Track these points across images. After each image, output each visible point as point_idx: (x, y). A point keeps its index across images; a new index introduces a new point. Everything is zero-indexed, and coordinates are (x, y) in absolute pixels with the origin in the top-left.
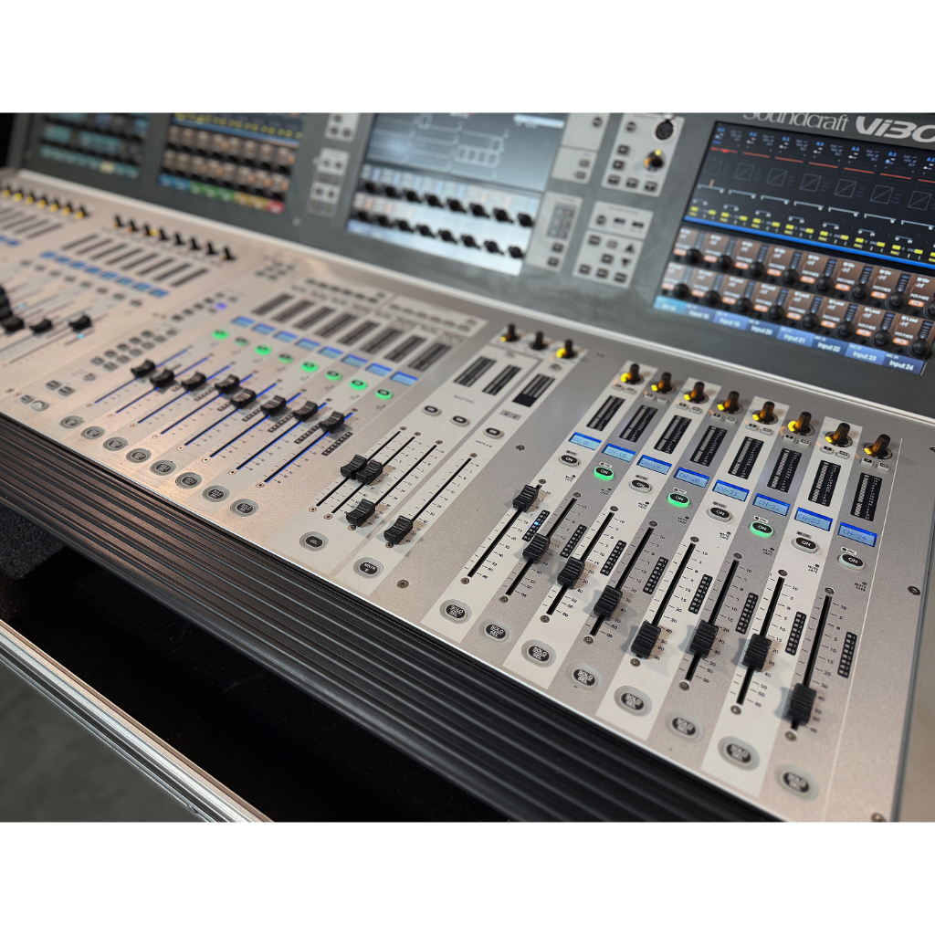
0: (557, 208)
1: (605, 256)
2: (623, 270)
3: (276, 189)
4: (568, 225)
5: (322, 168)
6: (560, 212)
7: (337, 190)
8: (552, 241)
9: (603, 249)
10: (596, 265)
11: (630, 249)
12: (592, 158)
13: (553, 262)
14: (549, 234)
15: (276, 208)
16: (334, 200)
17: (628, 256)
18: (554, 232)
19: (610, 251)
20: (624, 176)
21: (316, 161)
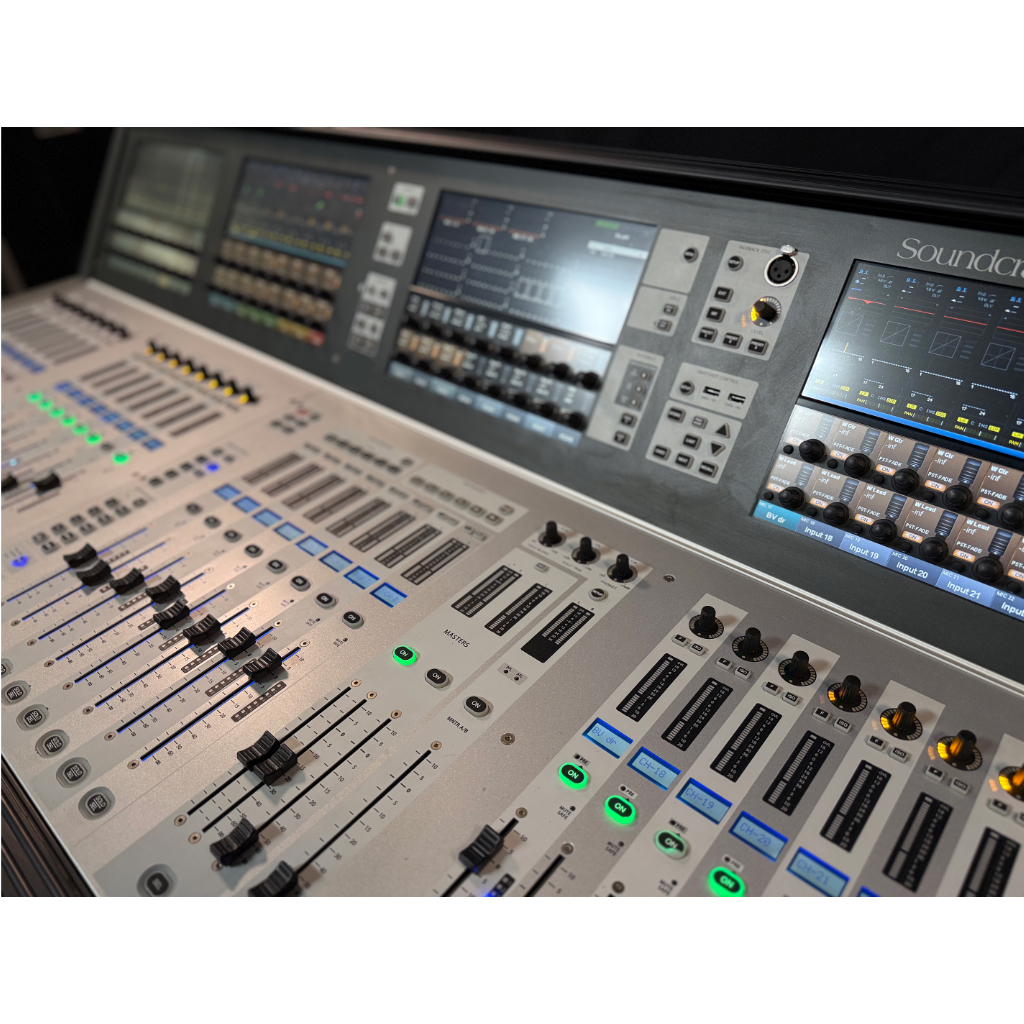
0: (631, 367)
1: (688, 437)
2: (712, 460)
3: (319, 318)
4: (644, 392)
5: (367, 297)
6: (634, 373)
7: (380, 324)
8: (621, 410)
9: (686, 428)
10: (677, 448)
11: (723, 431)
12: (681, 303)
13: (621, 438)
14: (618, 401)
15: (317, 340)
16: (377, 336)
17: (719, 440)
18: (624, 399)
19: (696, 432)
20: (722, 329)
21: (362, 288)
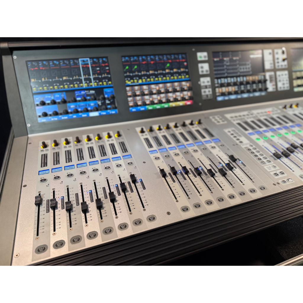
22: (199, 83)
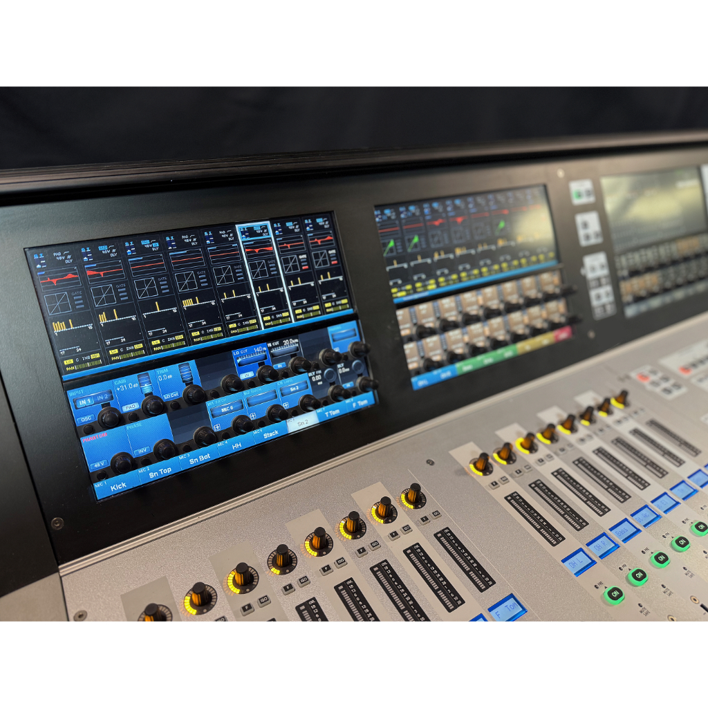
5: (591, 275)
15: (563, 334)
22: (583, 272)
